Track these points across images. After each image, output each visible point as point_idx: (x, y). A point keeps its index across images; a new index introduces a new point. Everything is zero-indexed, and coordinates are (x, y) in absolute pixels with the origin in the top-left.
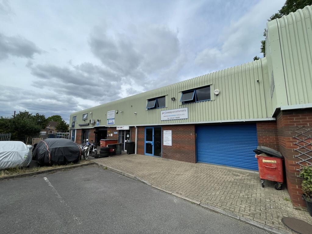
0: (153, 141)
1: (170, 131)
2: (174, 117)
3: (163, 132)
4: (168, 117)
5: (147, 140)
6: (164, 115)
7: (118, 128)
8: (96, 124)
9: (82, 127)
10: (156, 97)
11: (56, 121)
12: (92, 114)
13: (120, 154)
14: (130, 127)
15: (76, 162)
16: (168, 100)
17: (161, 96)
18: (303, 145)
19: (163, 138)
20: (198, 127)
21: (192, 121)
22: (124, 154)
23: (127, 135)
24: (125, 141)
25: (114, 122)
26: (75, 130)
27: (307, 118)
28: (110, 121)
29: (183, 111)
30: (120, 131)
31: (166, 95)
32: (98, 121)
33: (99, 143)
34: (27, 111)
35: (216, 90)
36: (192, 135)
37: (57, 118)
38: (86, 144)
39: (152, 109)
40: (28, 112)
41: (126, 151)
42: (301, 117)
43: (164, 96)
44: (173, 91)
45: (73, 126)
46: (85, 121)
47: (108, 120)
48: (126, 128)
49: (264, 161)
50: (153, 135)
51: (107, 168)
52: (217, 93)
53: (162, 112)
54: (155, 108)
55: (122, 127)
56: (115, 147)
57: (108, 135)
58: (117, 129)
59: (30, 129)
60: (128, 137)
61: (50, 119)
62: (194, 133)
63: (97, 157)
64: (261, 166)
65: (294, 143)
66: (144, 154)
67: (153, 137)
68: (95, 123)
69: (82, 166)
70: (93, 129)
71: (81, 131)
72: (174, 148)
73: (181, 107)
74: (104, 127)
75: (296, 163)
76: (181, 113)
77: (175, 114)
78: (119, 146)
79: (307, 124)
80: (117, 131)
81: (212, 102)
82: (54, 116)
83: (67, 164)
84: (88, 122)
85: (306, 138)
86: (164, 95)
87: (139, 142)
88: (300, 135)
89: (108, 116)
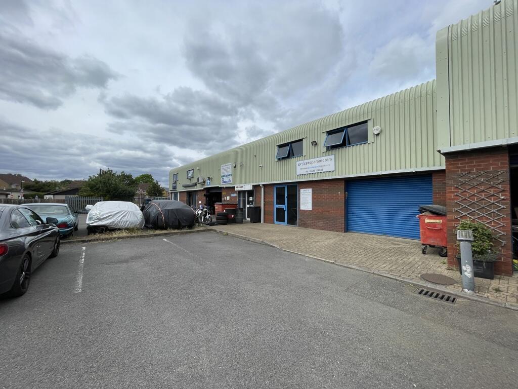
0: (286, 204)
1: (310, 190)
2: (315, 169)
3: (300, 191)
4: (307, 170)
5: (278, 203)
6: (301, 167)
7: (237, 187)
8: (206, 183)
9: (188, 188)
10: (290, 141)
11: (146, 182)
12: (200, 169)
13: (241, 222)
14: (254, 186)
15: (191, 226)
16: (306, 144)
17: (296, 139)
18: (466, 195)
19: (299, 200)
20: (350, 183)
21: (340, 173)
22: (247, 222)
23: (250, 198)
24: (248, 206)
25: (231, 180)
26: (177, 193)
27: (474, 161)
28: (226, 179)
29: (327, 160)
30: (239, 192)
31: (303, 137)
32: (209, 178)
33: (214, 207)
34: (110, 169)
35: (375, 128)
36: (340, 194)
37: (147, 178)
38: (199, 207)
39: (283, 158)
40: (112, 171)
41: (248, 219)
42: (467, 161)
43: (301, 140)
44: (313, 131)
45: (175, 188)
46: (190, 179)
47: (222, 177)
48: (249, 187)
49: (427, 221)
50: (286, 195)
51: (227, 234)
52: (376, 132)
53: (298, 163)
54: (288, 157)
55: (242, 187)
56: (234, 212)
57: (223, 199)
58: (236, 189)
59: (124, 191)
60: (252, 200)
61: (138, 180)
62: (344, 191)
63: (212, 224)
64: (423, 228)
65: (456, 194)
66: (274, 223)
67: (286, 199)
68: (204, 182)
69: (198, 231)
70: (203, 190)
71: (186, 194)
72: (315, 213)
73: (325, 154)
74: (218, 188)
75: (456, 217)
76: (325, 163)
77: (316, 164)
78: (239, 212)
79: (473, 170)
80: (235, 192)
81: (370, 146)
82: (143, 175)
83: (181, 229)
84: (194, 181)
85: (470, 187)
86: (301, 138)
87: (266, 206)
88: (463, 184)
89: (222, 171)
